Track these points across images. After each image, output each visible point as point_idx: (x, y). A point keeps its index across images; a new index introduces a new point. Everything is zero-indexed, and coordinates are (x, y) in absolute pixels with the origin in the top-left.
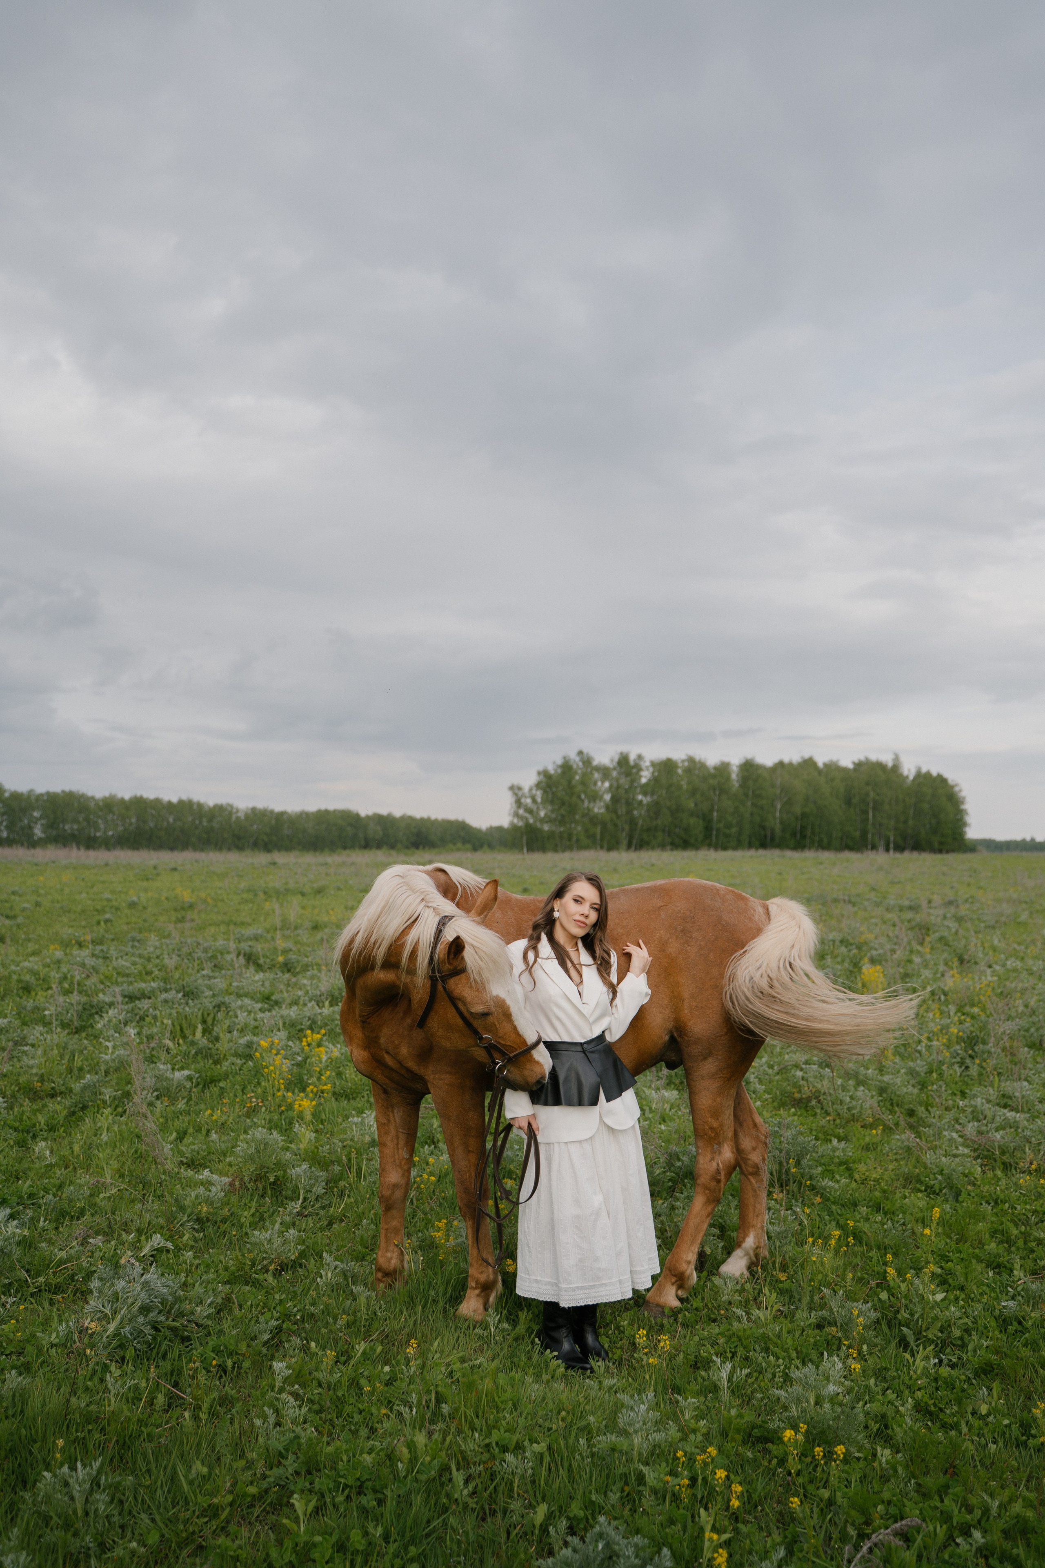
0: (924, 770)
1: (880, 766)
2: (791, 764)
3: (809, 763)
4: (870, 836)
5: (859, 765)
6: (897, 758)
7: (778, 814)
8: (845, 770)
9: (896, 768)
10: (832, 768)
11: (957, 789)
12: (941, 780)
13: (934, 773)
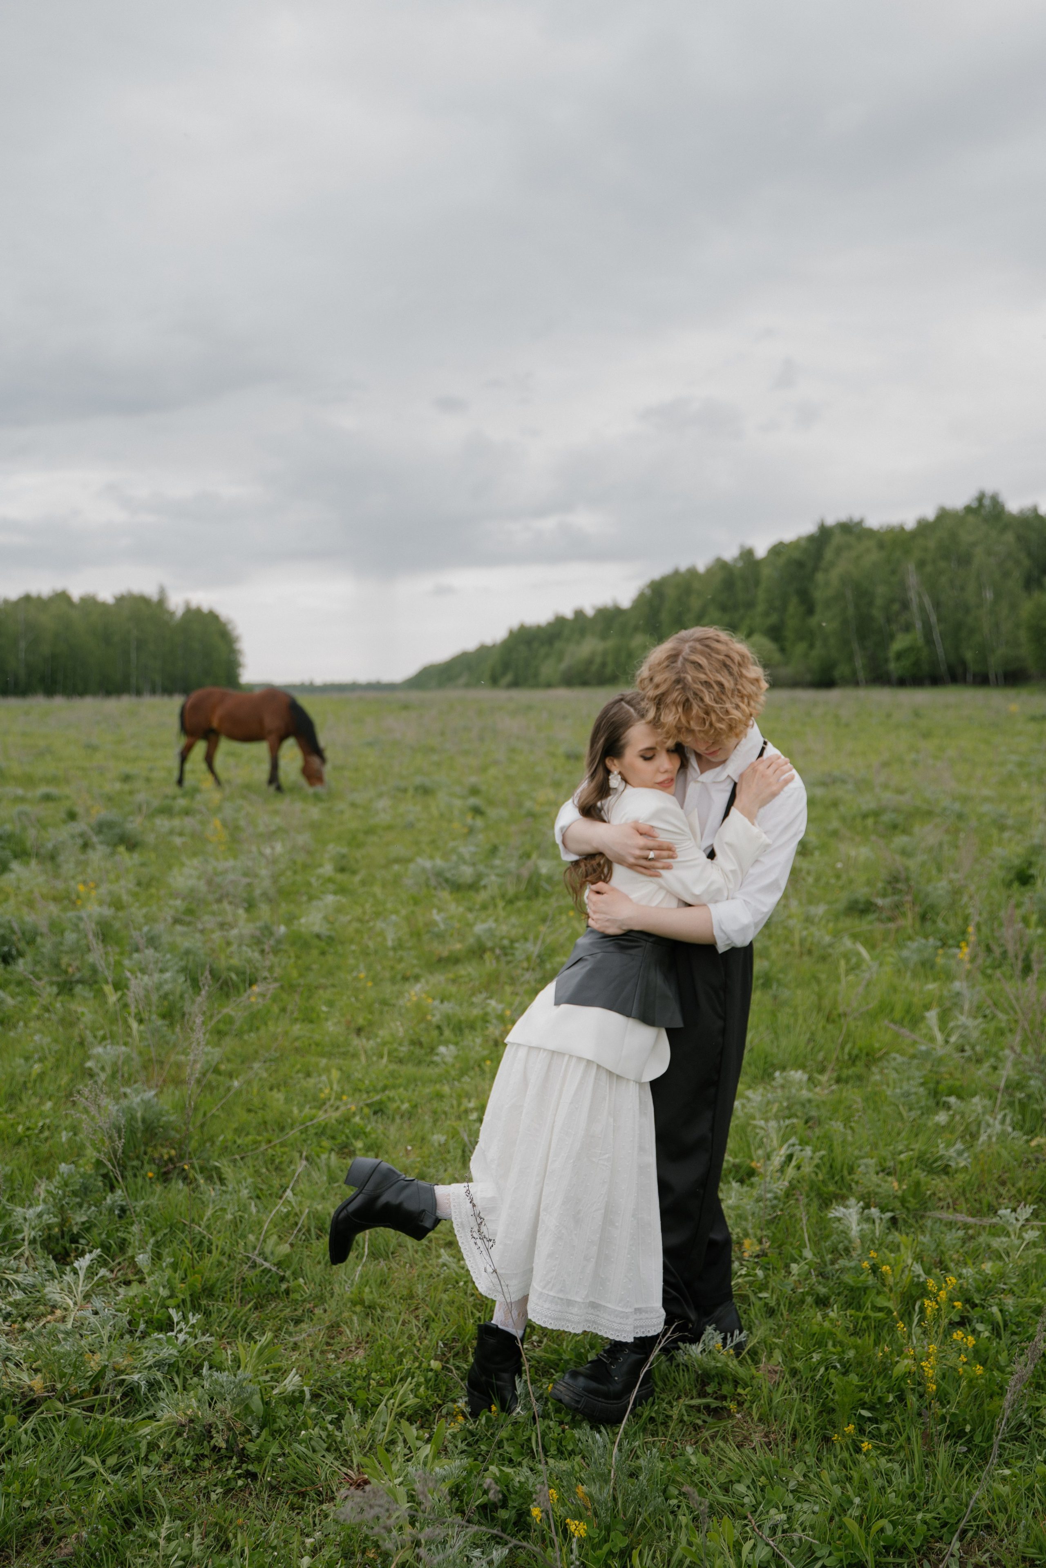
0: (194, 605)
1: (143, 600)
2: (39, 599)
3: (62, 597)
4: (133, 680)
5: (121, 600)
6: (162, 591)
7: (22, 655)
8: (104, 605)
9: (161, 602)
10: (89, 603)
11: (230, 627)
12: (212, 618)
13: (205, 608)
